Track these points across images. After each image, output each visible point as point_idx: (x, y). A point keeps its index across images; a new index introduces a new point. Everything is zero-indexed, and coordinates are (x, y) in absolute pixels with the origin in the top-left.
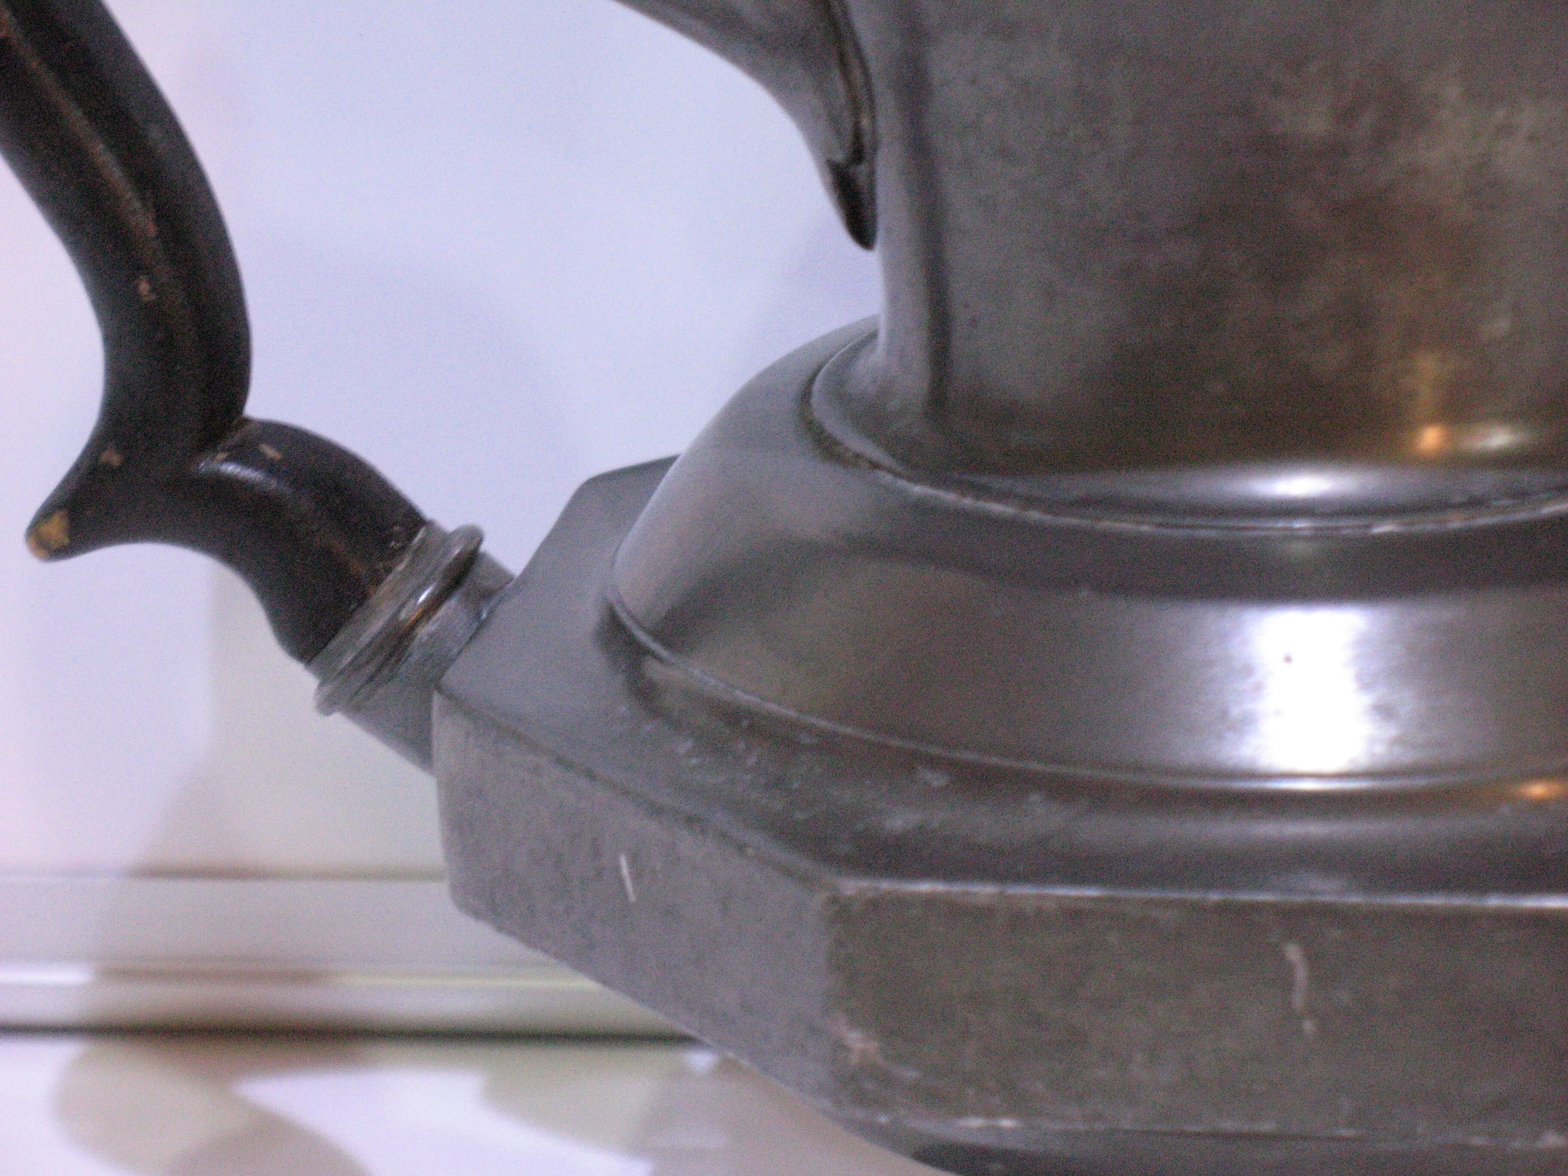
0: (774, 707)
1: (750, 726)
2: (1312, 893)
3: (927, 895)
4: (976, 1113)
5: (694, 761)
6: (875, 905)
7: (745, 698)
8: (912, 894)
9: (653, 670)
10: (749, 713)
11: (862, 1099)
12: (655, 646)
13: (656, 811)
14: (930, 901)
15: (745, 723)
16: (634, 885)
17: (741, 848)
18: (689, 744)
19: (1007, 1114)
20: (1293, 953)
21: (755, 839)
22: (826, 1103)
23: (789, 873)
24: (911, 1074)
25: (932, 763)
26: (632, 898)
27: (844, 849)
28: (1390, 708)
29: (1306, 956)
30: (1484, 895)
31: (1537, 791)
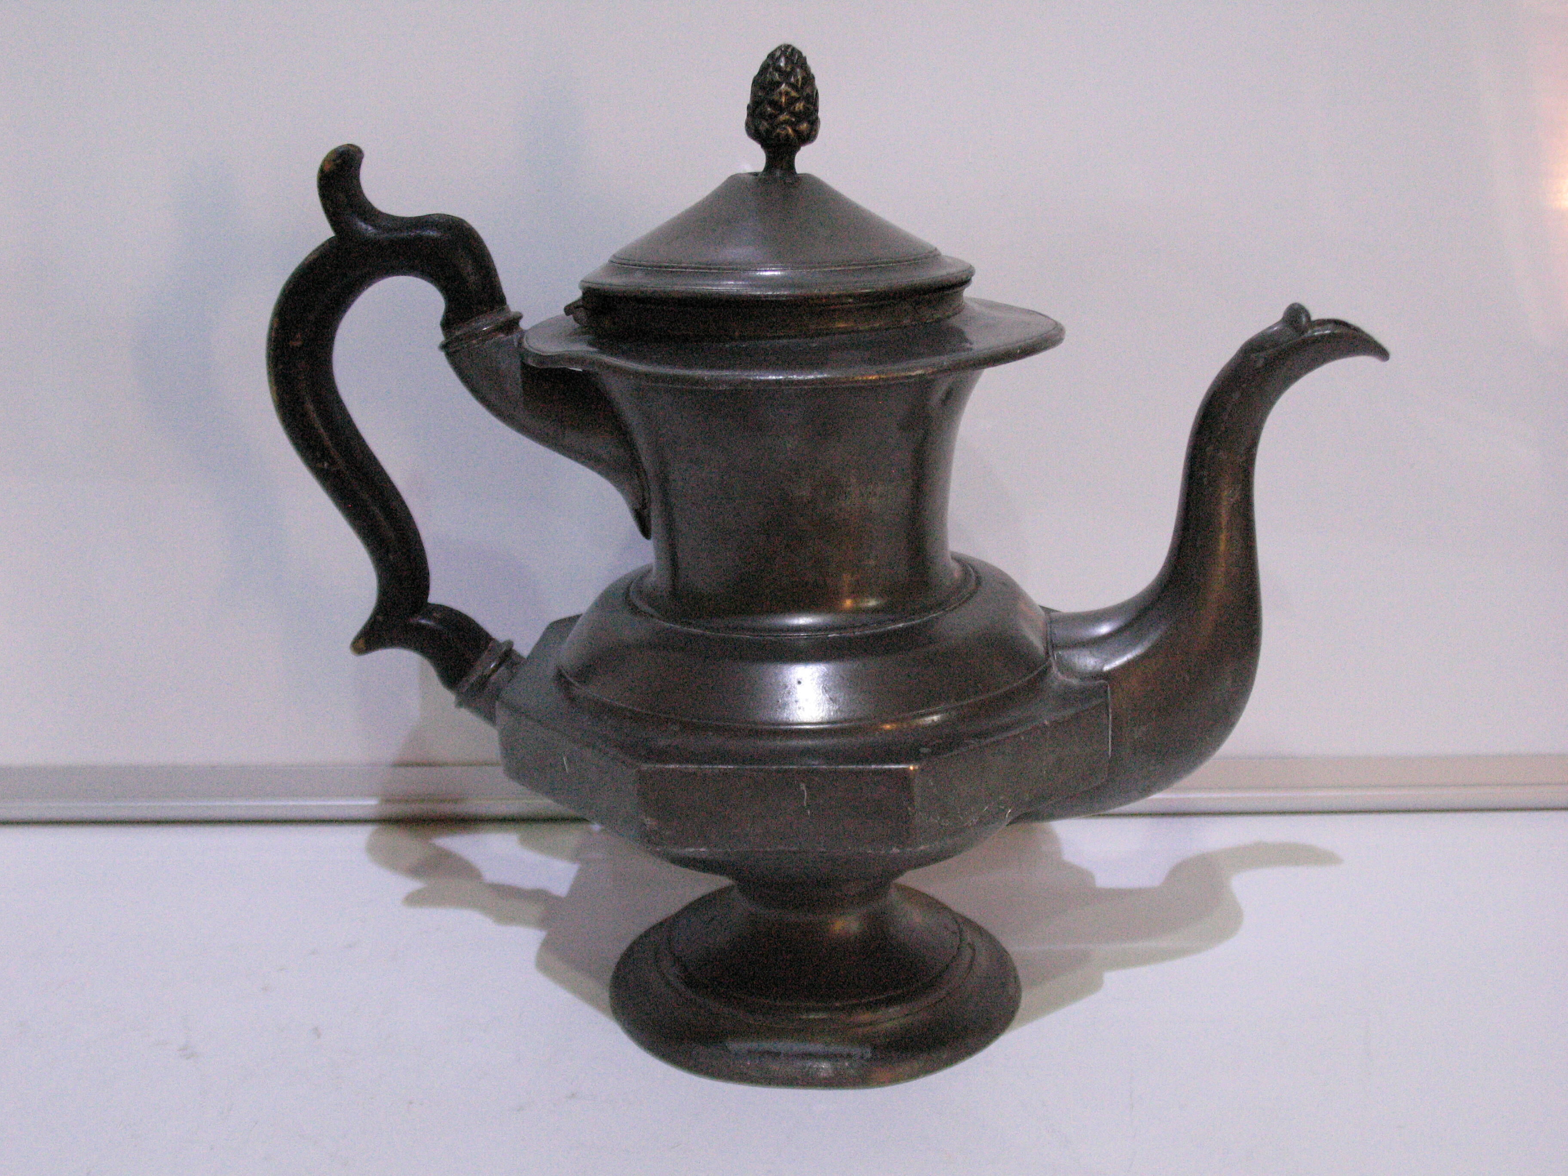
0: (616, 703)
1: (609, 710)
2: (809, 764)
4: (692, 846)
5: (589, 723)
6: (654, 773)
7: (607, 700)
9: (575, 691)
10: (608, 705)
11: (651, 842)
12: (574, 682)
13: (576, 741)
15: (607, 709)
16: (569, 768)
17: (607, 754)
18: (587, 717)
19: (702, 847)
20: (803, 786)
21: (612, 751)
23: (623, 762)
24: (668, 833)
25: (674, 722)
26: (568, 773)
27: (643, 753)
28: (836, 699)
29: (808, 787)
30: (870, 764)
31: (888, 727)
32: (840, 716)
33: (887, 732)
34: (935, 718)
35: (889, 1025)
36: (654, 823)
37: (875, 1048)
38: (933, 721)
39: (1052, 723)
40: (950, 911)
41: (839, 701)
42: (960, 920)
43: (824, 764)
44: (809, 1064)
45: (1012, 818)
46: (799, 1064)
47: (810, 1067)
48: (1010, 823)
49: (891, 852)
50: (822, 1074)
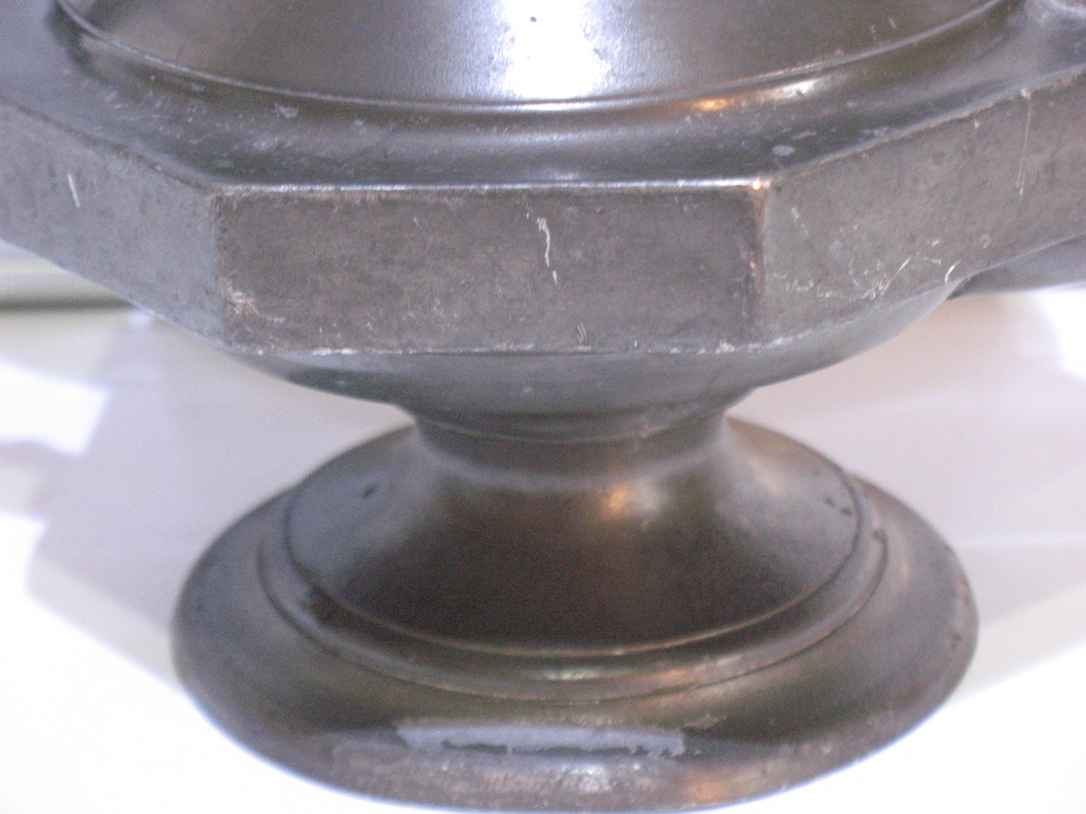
0: (173, 66)
1: (156, 81)
2: (554, 181)
3: (285, 193)
4: (325, 346)
5: (117, 106)
6: (248, 202)
7: (152, 60)
8: (273, 193)
9: (87, 43)
10: (155, 71)
11: (244, 339)
12: (88, 26)
13: (92, 142)
14: (287, 198)
15: (153, 78)
16: (79, 195)
17: (153, 166)
18: (114, 94)
19: (346, 346)
20: (542, 224)
21: (164, 160)
22: (219, 342)
23: (186, 181)
24: (279, 320)
25: (285, 101)
26: (78, 205)
27: (226, 164)
28: (605, 50)
29: (550, 226)
30: (676, 179)
31: (710, 105)
32: (617, 85)
33: (711, 115)
34: (805, 87)
35: (717, 691)
36: (250, 301)
37: (691, 733)
38: (799, 93)
39: (1036, 94)
40: (836, 469)
41: (612, 55)
42: (858, 488)
43: (586, 180)
44: (564, 767)
45: (957, 283)
46: (545, 767)
47: (566, 774)
48: (955, 294)
49: (718, 351)
50: (590, 787)
